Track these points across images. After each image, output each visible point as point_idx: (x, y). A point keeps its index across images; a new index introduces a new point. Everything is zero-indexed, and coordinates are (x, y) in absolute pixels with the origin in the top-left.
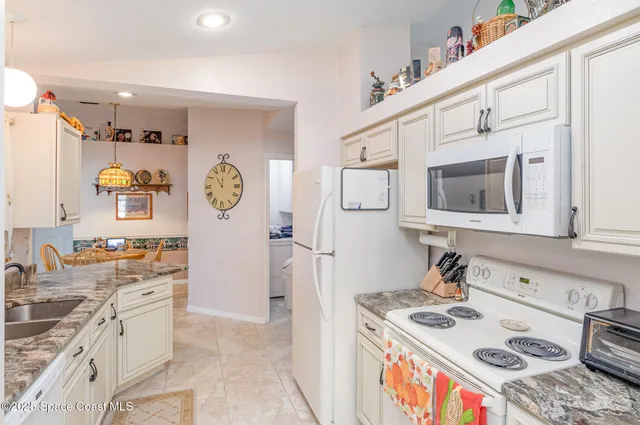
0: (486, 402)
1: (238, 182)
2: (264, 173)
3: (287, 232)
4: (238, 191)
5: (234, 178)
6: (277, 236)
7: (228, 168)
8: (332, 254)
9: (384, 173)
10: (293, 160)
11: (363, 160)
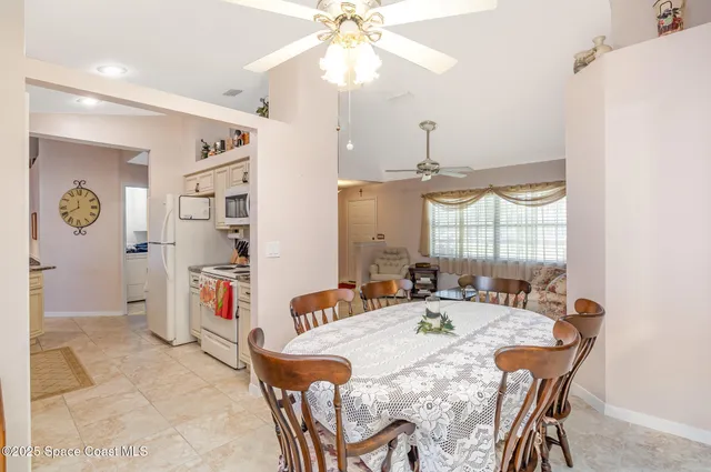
0: (231, 284)
1: (95, 203)
2: (122, 198)
3: (142, 248)
4: (95, 211)
5: (91, 201)
6: (133, 251)
7: (84, 192)
8: (174, 244)
9: (207, 200)
10: (147, 187)
11: (197, 191)
